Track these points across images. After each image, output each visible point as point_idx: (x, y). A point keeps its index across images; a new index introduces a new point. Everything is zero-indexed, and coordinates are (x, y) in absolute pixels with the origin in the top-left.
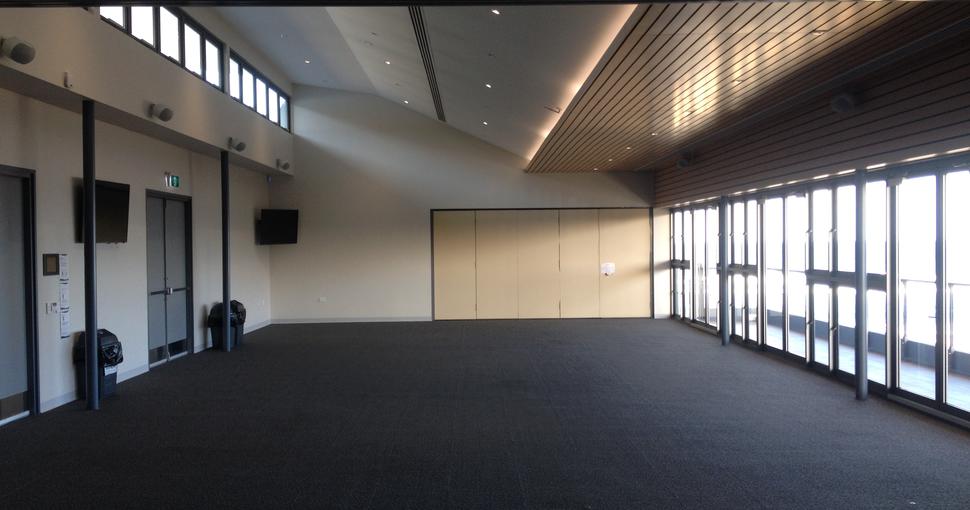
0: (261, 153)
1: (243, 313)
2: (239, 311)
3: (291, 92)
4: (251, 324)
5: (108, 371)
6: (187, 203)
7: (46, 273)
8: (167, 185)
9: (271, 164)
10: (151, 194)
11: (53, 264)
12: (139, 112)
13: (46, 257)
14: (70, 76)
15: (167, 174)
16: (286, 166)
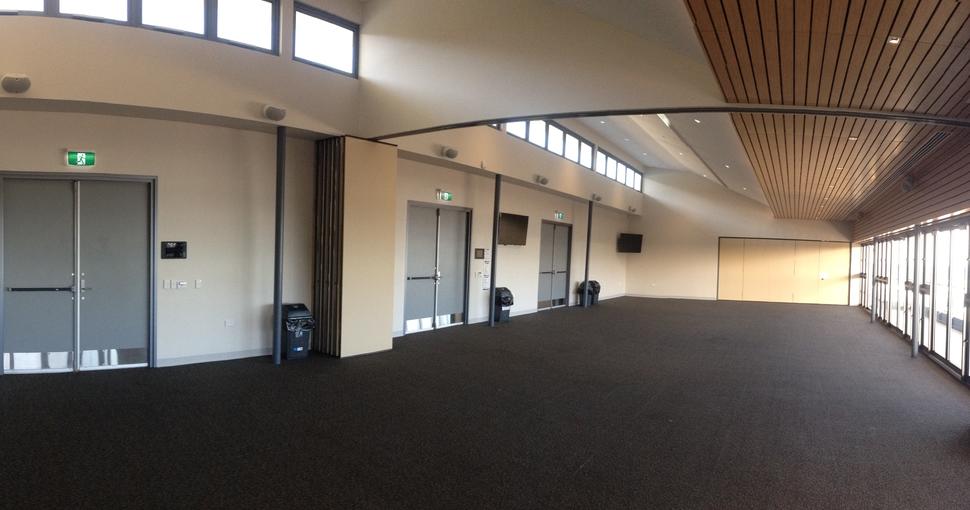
0: (618, 202)
1: (599, 287)
2: (595, 287)
3: (643, 170)
4: (603, 296)
5: (504, 308)
6: (570, 228)
7: (476, 258)
8: (557, 217)
9: (627, 210)
10: (544, 222)
11: (480, 254)
12: (531, 180)
13: (477, 250)
14: (484, 162)
15: (556, 212)
16: (634, 211)
